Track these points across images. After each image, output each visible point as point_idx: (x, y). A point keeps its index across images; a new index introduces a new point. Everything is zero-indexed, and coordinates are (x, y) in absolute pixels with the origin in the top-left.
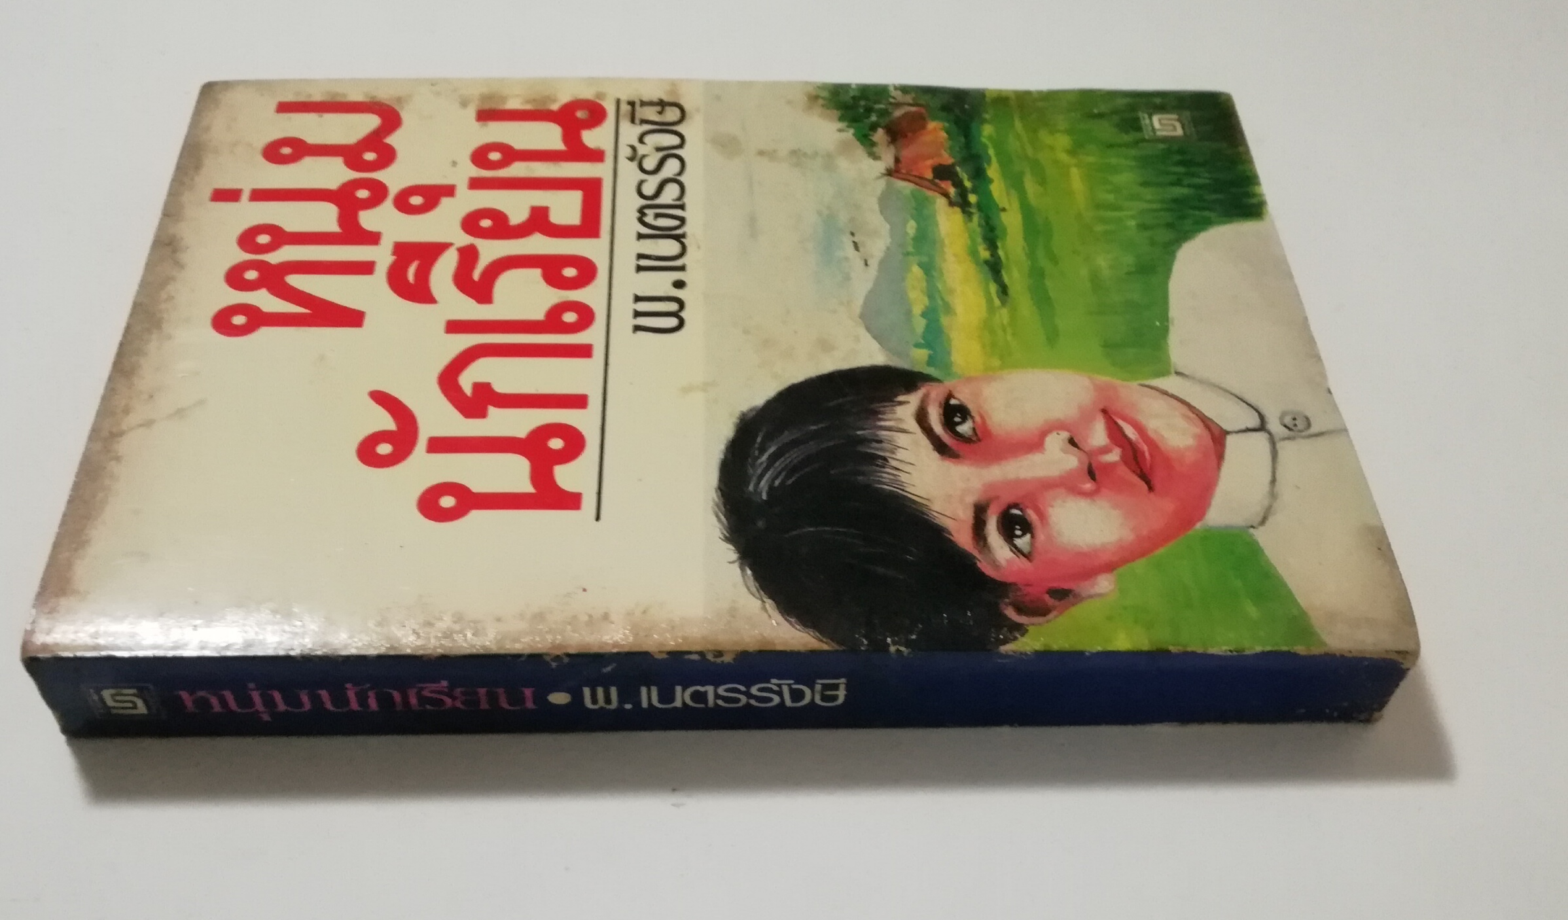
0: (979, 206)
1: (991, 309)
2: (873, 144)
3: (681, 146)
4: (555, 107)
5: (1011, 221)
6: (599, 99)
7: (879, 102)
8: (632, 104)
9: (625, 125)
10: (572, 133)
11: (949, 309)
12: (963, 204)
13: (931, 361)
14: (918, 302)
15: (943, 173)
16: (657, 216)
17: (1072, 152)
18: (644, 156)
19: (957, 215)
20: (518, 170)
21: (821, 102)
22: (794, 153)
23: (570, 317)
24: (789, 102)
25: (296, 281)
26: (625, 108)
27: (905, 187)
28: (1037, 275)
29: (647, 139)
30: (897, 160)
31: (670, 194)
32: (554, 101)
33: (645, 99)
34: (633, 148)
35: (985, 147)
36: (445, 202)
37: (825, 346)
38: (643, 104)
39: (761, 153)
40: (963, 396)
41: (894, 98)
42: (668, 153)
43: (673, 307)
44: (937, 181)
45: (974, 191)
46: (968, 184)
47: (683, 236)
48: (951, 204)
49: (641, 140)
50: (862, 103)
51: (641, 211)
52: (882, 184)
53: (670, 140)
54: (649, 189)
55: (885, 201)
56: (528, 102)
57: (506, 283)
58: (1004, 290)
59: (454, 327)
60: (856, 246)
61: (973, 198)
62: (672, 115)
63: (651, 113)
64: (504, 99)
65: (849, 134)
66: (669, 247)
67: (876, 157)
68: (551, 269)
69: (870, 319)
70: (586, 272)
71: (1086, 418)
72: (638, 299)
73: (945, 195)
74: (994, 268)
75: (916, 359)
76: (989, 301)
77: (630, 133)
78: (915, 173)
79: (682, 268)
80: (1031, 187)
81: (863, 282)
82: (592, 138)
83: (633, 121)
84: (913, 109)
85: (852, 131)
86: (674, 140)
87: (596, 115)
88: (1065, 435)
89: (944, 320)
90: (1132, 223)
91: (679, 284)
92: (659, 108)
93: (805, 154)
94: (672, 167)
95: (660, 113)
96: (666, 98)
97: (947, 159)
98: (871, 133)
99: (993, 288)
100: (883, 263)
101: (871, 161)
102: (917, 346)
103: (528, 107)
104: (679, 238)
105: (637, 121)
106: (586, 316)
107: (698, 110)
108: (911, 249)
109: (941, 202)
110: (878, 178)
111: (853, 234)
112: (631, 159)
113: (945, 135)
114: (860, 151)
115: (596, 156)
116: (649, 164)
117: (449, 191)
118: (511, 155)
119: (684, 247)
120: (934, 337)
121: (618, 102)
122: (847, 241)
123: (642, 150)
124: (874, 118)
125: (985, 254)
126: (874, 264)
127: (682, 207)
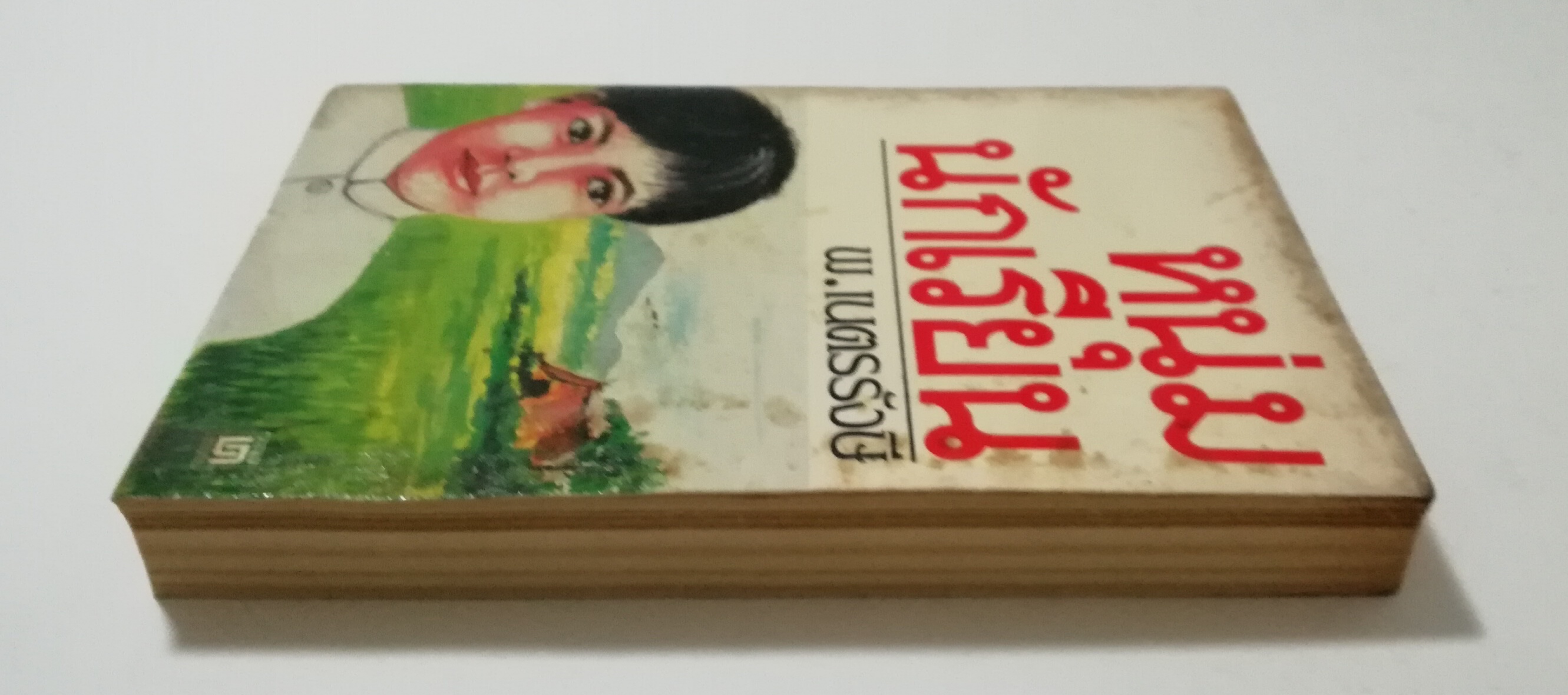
0: (511, 353)
1: (538, 265)
2: (609, 418)
3: (834, 410)
4: (988, 452)
5: (483, 338)
6: (936, 461)
7: (589, 470)
8: (896, 456)
9: (901, 431)
10: (962, 423)
11: (579, 264)
12: (528, 355)
13: (609, 228)
14: (606, 273)
15: (536, 388)
16: (856, 339)
17: (373, 414)
18: (876, 396)
19: (538, 346)
20: (1013, 384)
21: (661, 467)
22: (705, 406)
23: (928, 259)
24: (702, 464)
25: (1189, 288)
26: (904, 451)
27: (587, 372)
28: (480, 292)
29: (873, 416)
30: (586, 400)
31: (844, 361)
32: (992, 459)
33: (880, 462)
34: (888, 405)
35: (474, 422)
36: (1079, 353)
37: (701, 239)
38: (883, 456)
39: (742, 405)
40: (590, 206)
41: (568, 476)
42: (850, 400)
43: (836, 266)
44: (546, 378)
45: (511, 369)
46: (514, 377)
47: (828, 322)
48: (540, 357)
49: (881, 415)
50: (608, 469)
51: (873, 342)
52: (613, 373)
53: (846, 416)
54: (867, 365)
55: (613, 354)
56: (1023, 458)
57: (994, 285)
58: (520, 280)
59: (1028, 253)
60: (655, 315)
61: (515, 362)
62: (847, 445)
63: (873, 445)
64: (1053, 461)
65: (635, 429)
66: (841, 312)
67: (612, 404)
68: (952, 295)
69: (655, 257)
70: (920, 292)
71: (493, 192)
72: (869, 272)
73: (544, 365)
74: (521, 296)
75: (620, 230)
76: (538, 272)
77: (895, 422)
78: (569, 387)
79: (828, 295)
80: (443, 376)
81: (656, 287)
82: (938, 417)
83: (893, 438)
84: (547, 463)
85: (631, 434)
86: (842, 416)
87: (937, 442)
88: (516, 181)
89: (587, 256)
90: (353, 338)
91: (831, 283)
92: (864, 451)
93: (693, 404)
94: (844, 387)
95: (861, 446)
96: (855, 463)
97: (527, 404)
98: (610, 432)
99: (529, 281)
100: (630, 301)
101: (617, 398)
102: (616, 239)
103: (1022, 452)
104: (833, 320)
105: (888, 436)
106: (914, 259)
107: (816, 451)
108: (599, 313)
109: (551, 358)
110: (614, 380)
111: (656, 326)
112: (889, 395)
113: (519, 433)
114: (627, 409)
115: (929, 397)
116: (868, 390)
117: (1077, 363)
118: (1024, 397)
119: (828, 311)
120: (599, 246)
121: (913, 458)
122: (662, 319)
123: (879, 404)
124: (600, 450)
125: (525, 310)
126: (640, 300)
127: (831, 348)
